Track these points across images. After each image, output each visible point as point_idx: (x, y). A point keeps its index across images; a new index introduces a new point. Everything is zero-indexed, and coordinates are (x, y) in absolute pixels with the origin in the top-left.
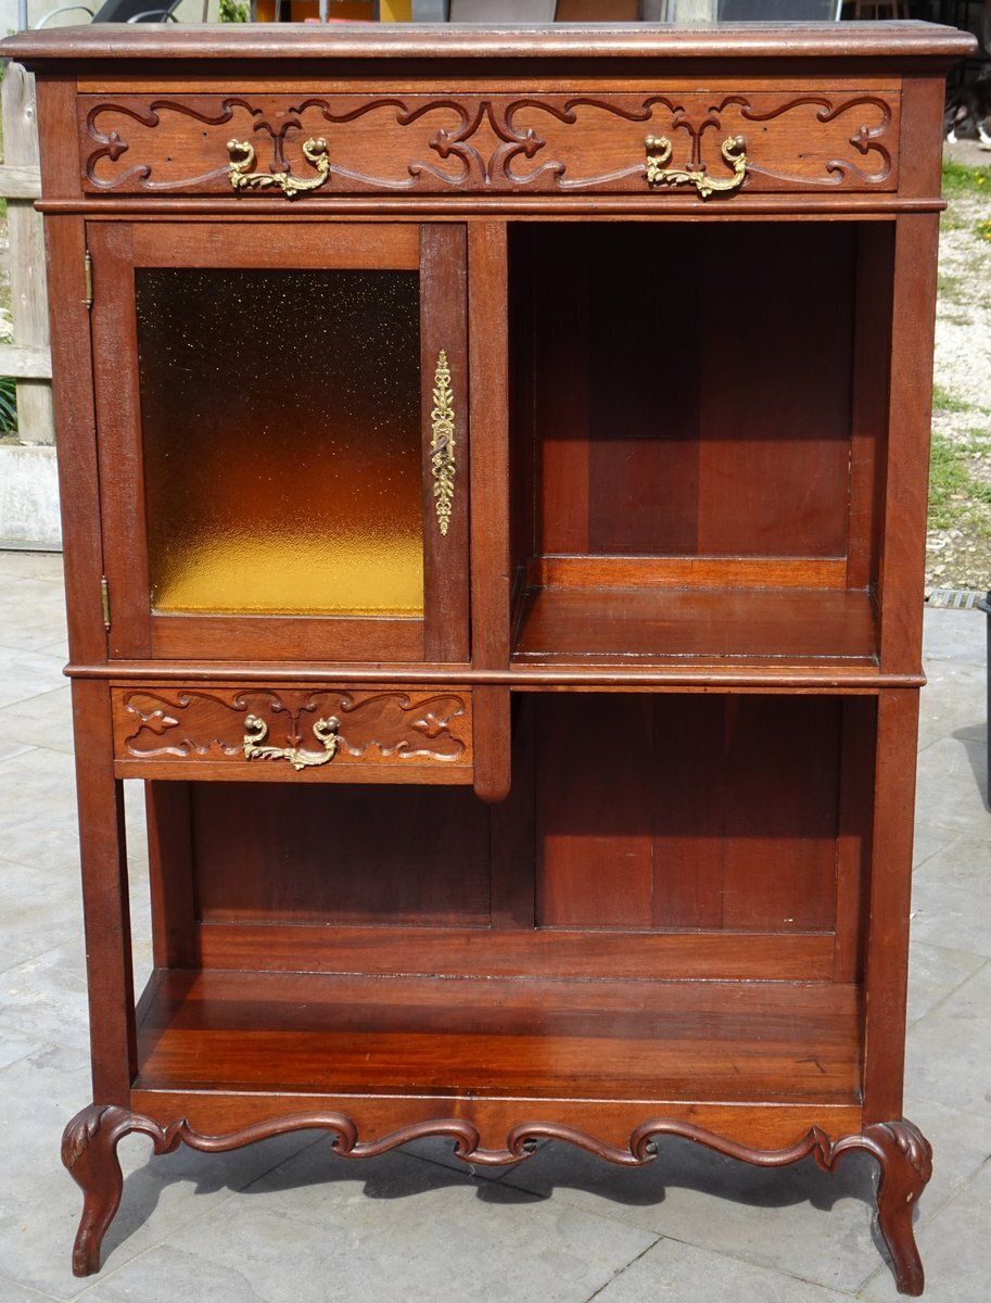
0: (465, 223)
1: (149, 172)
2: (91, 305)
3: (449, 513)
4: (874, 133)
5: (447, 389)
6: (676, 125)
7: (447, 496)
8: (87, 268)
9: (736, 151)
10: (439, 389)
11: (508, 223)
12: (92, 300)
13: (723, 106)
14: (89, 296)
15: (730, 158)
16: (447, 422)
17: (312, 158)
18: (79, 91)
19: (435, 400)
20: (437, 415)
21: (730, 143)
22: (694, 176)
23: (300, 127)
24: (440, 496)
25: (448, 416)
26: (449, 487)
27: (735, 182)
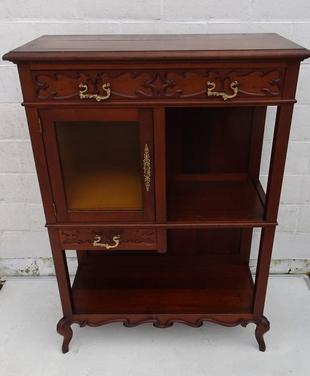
0: (153, 108)
1: (56, 94)
2: (42, 132)
3: (149, 186)
4: (276, 81)
5: (148, 154)
6: (216, 79)
7: (149, 182)
8: (39, 122)
9: (234, 87)
10: (146, 154)
11: (165, 108)
12: (42, 131)
13: (231, 73)
14: (41, 130)
15: (233, 89)
16: (148, 163)
17: (105, 90)
18: (31, 69)
19: (145, 157)
20: (145, 161)
21: (233, 84)
22: (221, 94)
23: (102, 80)
24: (146, 182)
25: (148, 161)
26: (149, 179)
27: (234, 96)
